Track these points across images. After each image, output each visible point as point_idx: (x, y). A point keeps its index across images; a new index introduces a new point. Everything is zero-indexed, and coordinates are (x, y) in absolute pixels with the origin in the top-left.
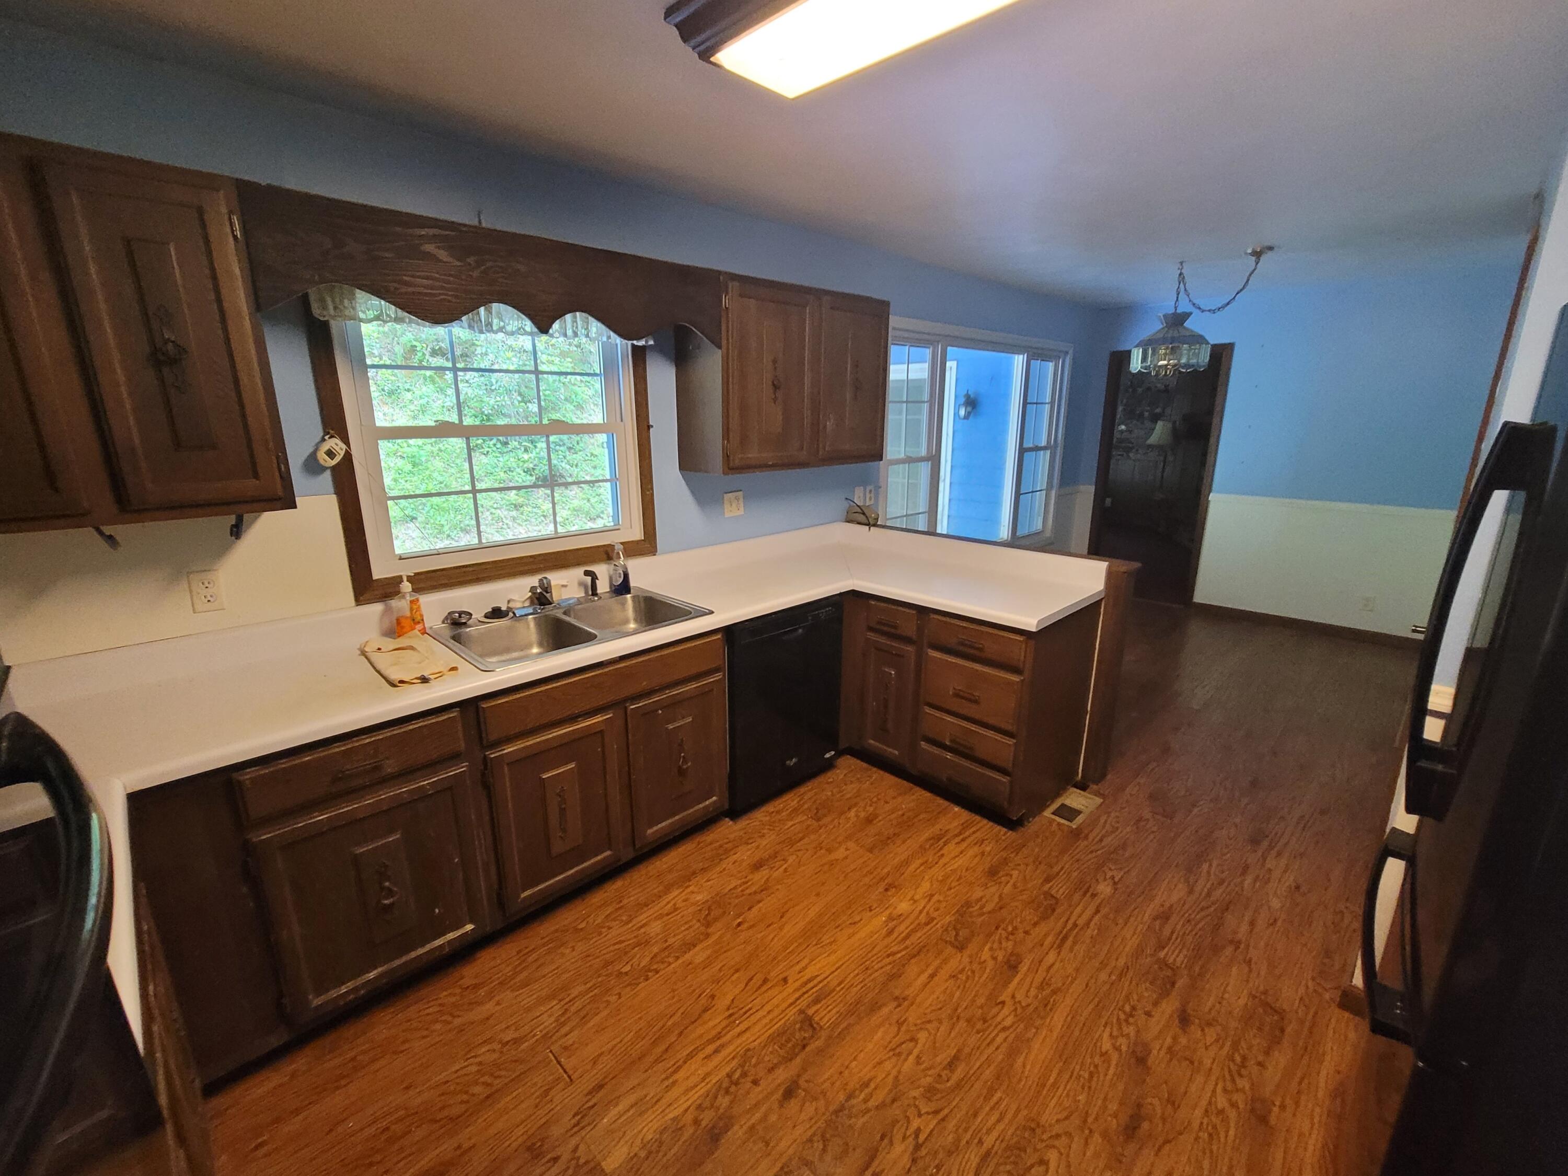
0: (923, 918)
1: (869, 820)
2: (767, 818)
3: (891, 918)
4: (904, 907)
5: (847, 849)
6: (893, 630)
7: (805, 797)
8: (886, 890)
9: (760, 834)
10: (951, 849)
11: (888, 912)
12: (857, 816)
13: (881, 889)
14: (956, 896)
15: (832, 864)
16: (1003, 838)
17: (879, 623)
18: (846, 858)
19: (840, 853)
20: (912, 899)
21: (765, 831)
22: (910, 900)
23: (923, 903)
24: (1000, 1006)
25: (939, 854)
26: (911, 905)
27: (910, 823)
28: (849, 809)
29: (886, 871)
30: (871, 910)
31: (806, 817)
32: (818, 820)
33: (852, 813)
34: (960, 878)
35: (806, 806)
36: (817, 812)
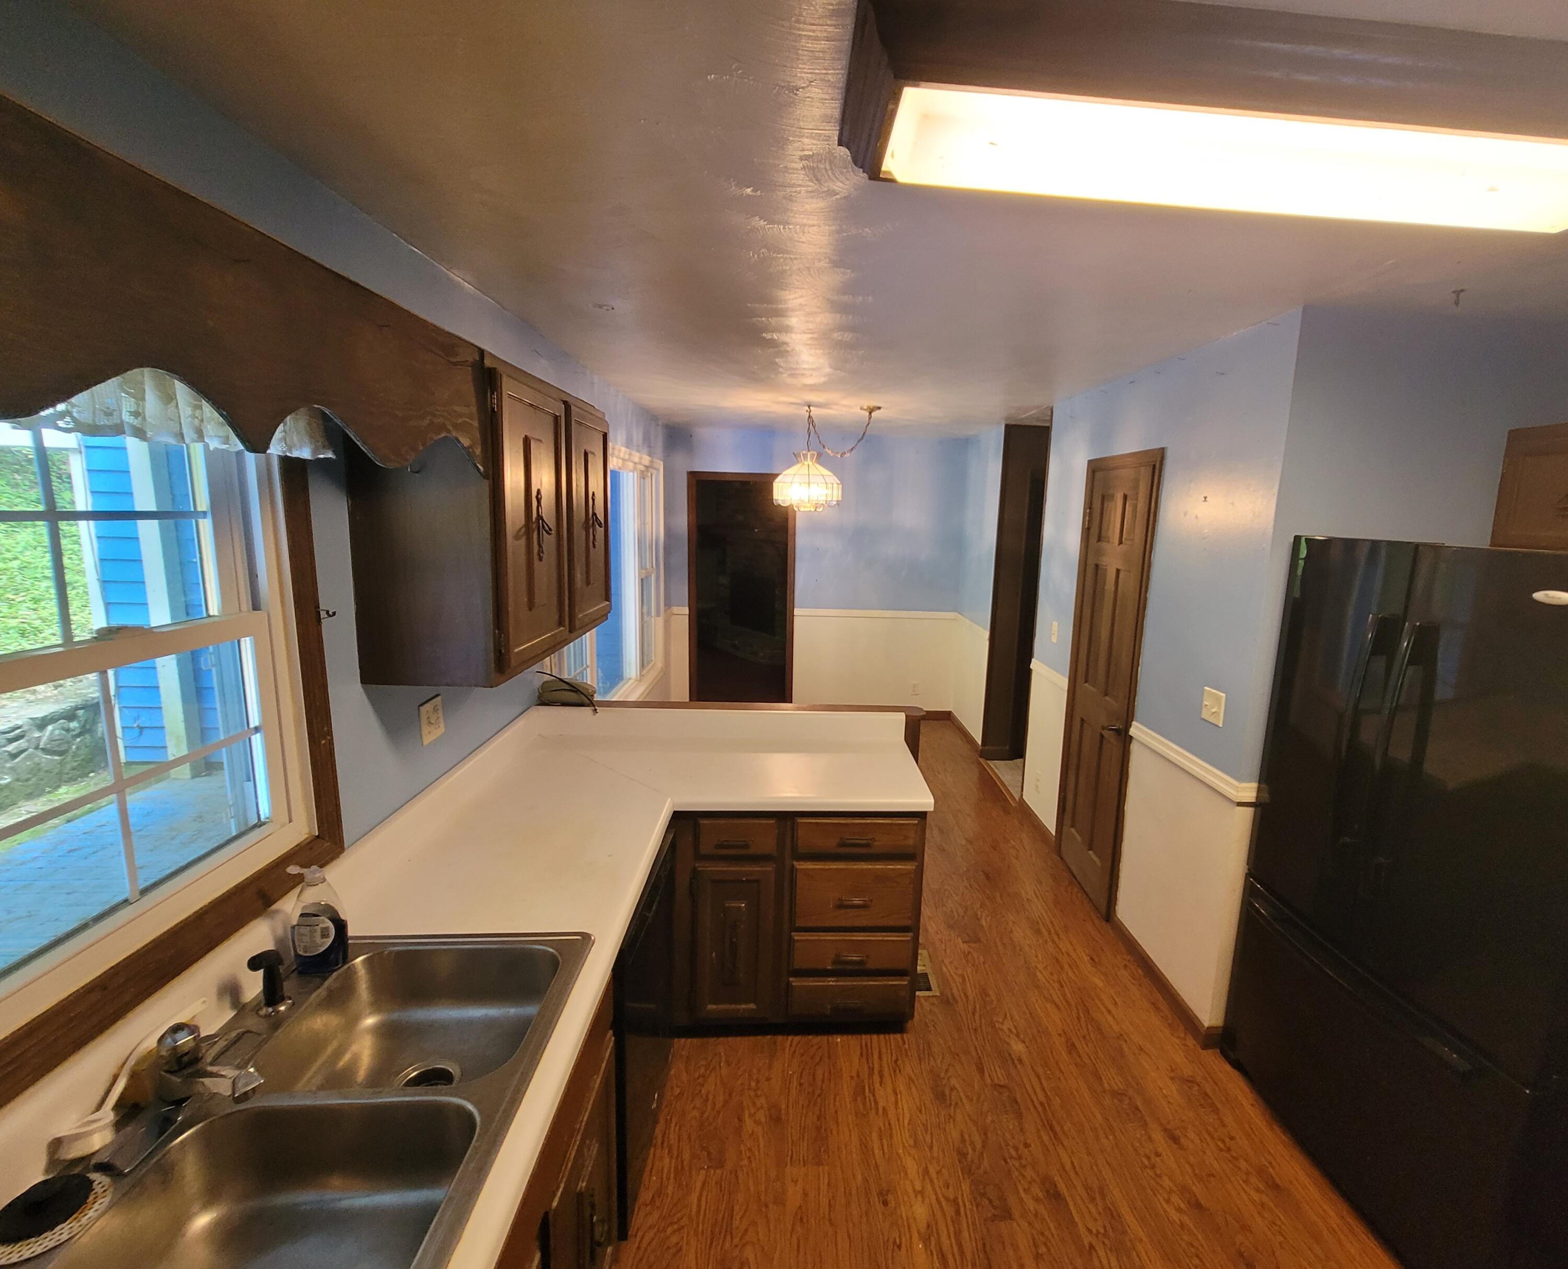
0: (949, 1210)
1: (776, 1119)
2: (656, 1215)
3: (926, 1241)
4: (920, 1211)
5: (795, 1182)
6: (742, 852)
7: (672, 1142)
8: (885, 1203)
9: (673, 1251)
10: (884, 1096)
11: (915, 1236)
12: (758, 1123)
13: (879, 1207)
14: (943, 1151)
15: (801, 1218)
16: (907, 1046)
17: (719, 846)
18: (806, 1195)
19: (794, 1195)
20: (916, 1193)
21: (674, 1239)
22: (916, 1197)
23: (929, 1187)
24: (1093, 1252)
25: (881, 1111)
26: (923, 1202)
27: (818, 1092)
28: (740, 1120)
29: (859, 1177)
30: (899, 1247)
31: (703, 1172)
32: (721, 1164)
33: (749, 1124)
34: (925, 1126)
35: (686, 1156)
36: (709, 1153)
